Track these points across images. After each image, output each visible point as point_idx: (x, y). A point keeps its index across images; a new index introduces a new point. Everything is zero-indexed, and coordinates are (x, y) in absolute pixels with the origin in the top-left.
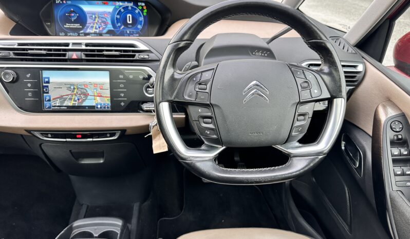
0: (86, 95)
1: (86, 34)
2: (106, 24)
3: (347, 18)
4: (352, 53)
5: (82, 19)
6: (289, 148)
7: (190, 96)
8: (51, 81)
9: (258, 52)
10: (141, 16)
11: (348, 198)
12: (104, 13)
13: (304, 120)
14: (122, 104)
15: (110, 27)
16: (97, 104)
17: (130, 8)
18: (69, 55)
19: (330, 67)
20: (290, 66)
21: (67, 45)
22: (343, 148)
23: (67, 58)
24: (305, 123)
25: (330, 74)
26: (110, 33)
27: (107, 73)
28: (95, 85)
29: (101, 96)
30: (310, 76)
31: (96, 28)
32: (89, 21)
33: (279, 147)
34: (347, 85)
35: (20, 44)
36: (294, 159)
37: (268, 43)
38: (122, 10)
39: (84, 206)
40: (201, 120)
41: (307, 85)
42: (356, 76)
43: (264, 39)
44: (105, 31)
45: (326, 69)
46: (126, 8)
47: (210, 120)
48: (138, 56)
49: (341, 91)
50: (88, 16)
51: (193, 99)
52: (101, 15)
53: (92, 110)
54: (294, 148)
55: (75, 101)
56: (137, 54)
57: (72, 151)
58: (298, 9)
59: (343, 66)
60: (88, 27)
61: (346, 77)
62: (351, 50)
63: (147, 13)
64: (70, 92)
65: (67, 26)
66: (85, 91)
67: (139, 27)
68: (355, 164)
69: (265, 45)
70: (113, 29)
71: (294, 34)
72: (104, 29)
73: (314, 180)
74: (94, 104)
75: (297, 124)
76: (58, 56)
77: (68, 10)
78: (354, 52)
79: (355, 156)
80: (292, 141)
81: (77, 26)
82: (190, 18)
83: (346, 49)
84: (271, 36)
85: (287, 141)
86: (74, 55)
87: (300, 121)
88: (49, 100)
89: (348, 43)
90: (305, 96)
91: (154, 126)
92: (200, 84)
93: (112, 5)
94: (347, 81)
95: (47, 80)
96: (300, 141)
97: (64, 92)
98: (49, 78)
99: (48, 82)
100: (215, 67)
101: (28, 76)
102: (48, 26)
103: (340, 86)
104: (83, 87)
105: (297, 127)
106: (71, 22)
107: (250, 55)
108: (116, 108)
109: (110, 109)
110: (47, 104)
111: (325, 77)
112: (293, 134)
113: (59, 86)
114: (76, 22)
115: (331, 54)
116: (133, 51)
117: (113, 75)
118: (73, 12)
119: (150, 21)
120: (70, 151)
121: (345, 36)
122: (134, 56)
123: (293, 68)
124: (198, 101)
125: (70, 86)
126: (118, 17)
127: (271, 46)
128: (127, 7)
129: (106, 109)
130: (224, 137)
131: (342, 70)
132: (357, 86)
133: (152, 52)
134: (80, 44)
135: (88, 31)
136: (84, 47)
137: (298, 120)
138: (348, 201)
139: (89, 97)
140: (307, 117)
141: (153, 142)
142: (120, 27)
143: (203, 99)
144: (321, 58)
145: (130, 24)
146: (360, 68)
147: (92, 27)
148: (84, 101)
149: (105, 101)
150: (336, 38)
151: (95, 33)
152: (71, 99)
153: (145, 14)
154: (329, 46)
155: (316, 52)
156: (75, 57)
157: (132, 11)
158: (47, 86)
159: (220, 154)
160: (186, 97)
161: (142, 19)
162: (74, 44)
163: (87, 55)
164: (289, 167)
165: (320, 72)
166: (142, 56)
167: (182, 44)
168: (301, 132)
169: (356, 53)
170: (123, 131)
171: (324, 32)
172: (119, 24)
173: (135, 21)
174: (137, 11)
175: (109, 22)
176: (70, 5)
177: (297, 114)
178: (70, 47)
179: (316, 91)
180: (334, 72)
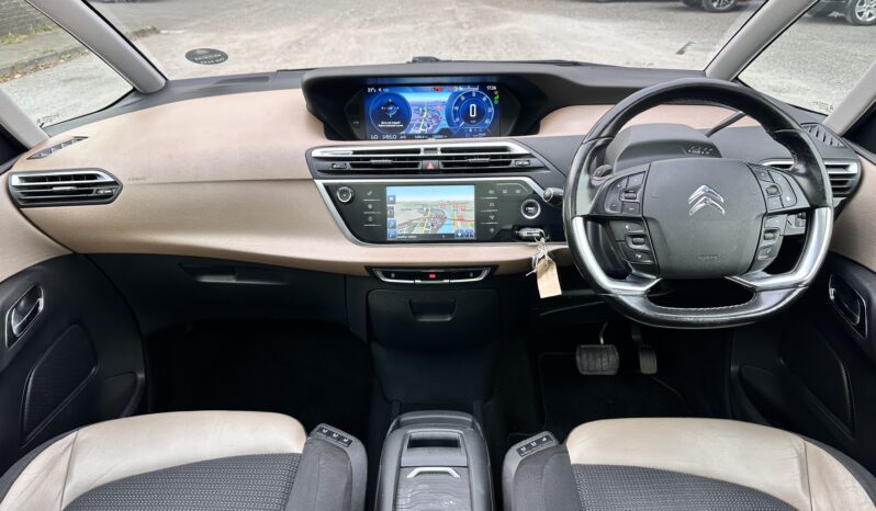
0: (443, 219)
1: (412, 137)
2: (438, 120)
3: (823, 81)
4: (838, 147)
5: (404, 114)
6: (753, 280)
7: (613, 208)
8: (397, 200)
9: (696, 148)
10: (490, 106)
11: (846, 383)
12: (436, 104)
13: (774, 238)
14: (492, 230)
15: (444, 124)
16: (457, 232)
17: (474, 95)
18: (422, 164)
19: (806, 166)
20: (750, 166)
21: (418, 151)
22: (832, 297)
23: (420, 168)
24: (776, 243)
25: (808, 175)
26: (445, 133)
27: (472, 188)
28: (456, 204)
29: (461, 220)
30: (779, 177)
31: (424, 127)
32: (414, 116)
33: (737, 279)
34: (835, 196)
35: (355, 152)
36: (763, 294)
37: (709, 135)
38: (463, 98)
39: (394, 403)
40: (629, 240)
41: (775, 191)
42: (847, 181)
43: (701, 130)
44: (436, 131)
45: (801, 168)
46: (468, 95)
47: (642, 240)
48: (514, 163)
49: (824, 198)
50: (413, 109)
51: (617, 213)
52: (432, 106)
53: (450, 240)
54: (760, 280)
55: (428, 227)
56: (513, 160)
57: (413, 301)
58: (737, 78)
59: (828, 167)
60: (412, 125)
61: (833, 183)
62: (836, 142)
63: (499, 100)
64: (422, 215)
65: (383, 124)
66: (441, 213)
67: (487, 122)
68: (854, 320)
69: (704, 139)
70: (447, 126)
71: (749, 122)
72: (435, 127)
73: (782, 361)
74: (453, 232)
75: (764, 243)
76: (406, 167)
77: (385, 101)
78: (841, 144)
79: (854, 307)
80: (758, 268)
81: (396, 124)
82: (615, 104)
83: (828, 142)
84: (712, 127)
85: (749, 269)
86: (430, 165)
87: (768, 239)
88: (394, 227)
89: (832, 132)
90: (774, 205)
91: (540, 260)
92: (627, 192)
93: (449, 91)
94: (834, 190)
95: (391, 199)
96: (768, 270)
97: (415, 215)
98: (394, 197)
99: (394, 202)
100: (646, 169)
101: (369, 194)
102: (355, 125)
103: (823, 192)
104: (439, 208)
105: (765, 247)
106: (387, 119)
107: (683, 153)
108: (483, 236)
109: (474, 238)
110: (390, 232)
111: (801, 180)
112: (760, 257)
113: (408, 207)
114: (394, 119)
115: (808, 147)
116: (504, 157)
117: (480, 190)
118: (392, 104)
119: (503, 112)
120: (410, 301)
121: (825, 121)
122: (509, 163)
123: (754, 168)
124: (624, 214)
125: (423, 208)
126: (457, 108)
127: (715, 139)
128: (471, 93)
129: (469, 238)
130: (662, 262)
131: (826, 173)
132: (850, 197)
133: (534, 157)
134: (435, 149)
135: (412, 131)
136: (439, 154)
137: (765, 238)
138: (847, 391)
139: (447, 222)
140: (778, 234)
141: (539, 281)
142: (458, 123)
143: (632, 211)
144: (793, 154)
145: (473, 119)
146: (854, 169)
147: (418, 125)
148: (440, 226)
149: (468, 226)
150: (813, 125)
151: (422, 134)
152: (422, 225)
153: (496, 102)
154: (804, 136)
155: (785, 145)
156: (430, 167)
157: (477, 100)
158: (392, 208)
159: (652, 289)
160: (608, 210)
161: (491, 110)
162: (426, 150)
163: (445, 165)
164: (757, 304)
165: (794, 173)
166: (521, 162)
167: (600, 143)
168: (770, 255)
169: (845, 147)
170: (493, 266)
171: (794, 117)
172: (458, 120)
173: (481, 114)
174: (484, 99)
175: (443, 116)
176: (389, 95)
177: (763, 229)
178: (422, 154)
179: (788, 199)
180: (814, 172)
